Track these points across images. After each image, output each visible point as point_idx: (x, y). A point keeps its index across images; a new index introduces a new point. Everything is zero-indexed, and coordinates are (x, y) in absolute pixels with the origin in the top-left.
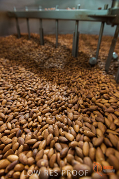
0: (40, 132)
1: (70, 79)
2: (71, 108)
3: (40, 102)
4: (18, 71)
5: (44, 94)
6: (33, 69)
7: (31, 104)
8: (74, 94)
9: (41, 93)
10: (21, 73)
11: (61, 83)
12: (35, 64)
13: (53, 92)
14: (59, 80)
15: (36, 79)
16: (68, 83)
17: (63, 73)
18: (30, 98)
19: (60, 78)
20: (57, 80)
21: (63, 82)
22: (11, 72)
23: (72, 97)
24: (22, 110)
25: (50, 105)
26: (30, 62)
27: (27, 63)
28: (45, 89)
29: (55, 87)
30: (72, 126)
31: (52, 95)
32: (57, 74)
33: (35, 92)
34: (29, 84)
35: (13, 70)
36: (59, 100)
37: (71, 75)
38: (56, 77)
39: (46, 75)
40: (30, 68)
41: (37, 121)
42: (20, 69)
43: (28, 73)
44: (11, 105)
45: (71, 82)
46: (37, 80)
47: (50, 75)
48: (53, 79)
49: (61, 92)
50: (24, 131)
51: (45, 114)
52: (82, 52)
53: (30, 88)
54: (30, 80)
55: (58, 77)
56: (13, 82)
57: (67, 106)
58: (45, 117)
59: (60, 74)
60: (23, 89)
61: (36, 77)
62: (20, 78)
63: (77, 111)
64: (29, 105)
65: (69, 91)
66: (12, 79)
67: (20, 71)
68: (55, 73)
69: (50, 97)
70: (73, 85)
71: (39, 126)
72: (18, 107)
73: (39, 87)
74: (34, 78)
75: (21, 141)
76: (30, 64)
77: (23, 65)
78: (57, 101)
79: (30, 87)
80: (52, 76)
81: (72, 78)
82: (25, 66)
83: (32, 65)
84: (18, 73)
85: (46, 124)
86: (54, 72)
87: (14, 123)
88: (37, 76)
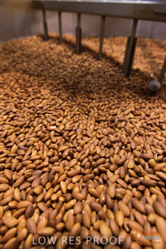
0: (60, 215)
1: (116, 115)
2: (113, 172)
3: (67, 154)
4: (39, 95)
5: (73, 139)
6: (61, 92)
7: (53, 156)
8: (120, 144)
9: (70, 137)
10: (43, 99)
11: (102, 120)
12: (65, 84)
13: (89, 137)
14: (99, 115)
15: (64, 111)
16: (113, 121)
17: (106, 103)
18: (52, 145)
19: (100, 111)
20: (96, 115)
21: (104, 118)
22: (29, 96)
23: (116, 151)
24: (38, 167)
25: (81, 162)
26: (58, 82)
27: (54, 83)
28: (75, 131)
29: (92, 127)
30: (112, 210)
31: (86, 143)
32: (97, 105)
33: (61, 134)
34: (53, 120)
35: (32, 93)
36: (96, 153)
37: (118, 108)
38: (95, 108)
39: (80, 104)
40: (57, 90)
41: (60, 189)
42: (43, 93)
43: (53, 100)
44: (23, 156)
45: (117, 120)
46: (66, 114)
47: (86, 105)
48: (89, 112)
49: (100, 139)
50: (37, 207)
51: (72, 177)
52: (138, 70)
53: (55, 127)
54: (54, 113)
55: (98, 110)
56: (31, 114)
57: (108, 168)
58: (71, 182)
59: (101, 104)
60: (44, 129)
61: (64, 108)
62: (42, 108)
63: (123, 179)
64: (49, 157)
65: (112, 138)
66: (29, 108)
67: (42, 95)
68: (94, 101)
69: (83, 147)
70: (119, 125)
71: (61, 199)
72: (33, 161)
73: (68, 127)
74: (62, 109)
75: (30, 227)
76: (59, 84)
77: (48, 86)
78: (93, 155)
79: (54, 125)
80: (89, 107)
81: (119, 113)
82: (50, 88)
83: (60, 86)
84: (39, 98)
85: (73, 198)
86: (92, 99)
87: (25, 189)
88: (66, 106)
